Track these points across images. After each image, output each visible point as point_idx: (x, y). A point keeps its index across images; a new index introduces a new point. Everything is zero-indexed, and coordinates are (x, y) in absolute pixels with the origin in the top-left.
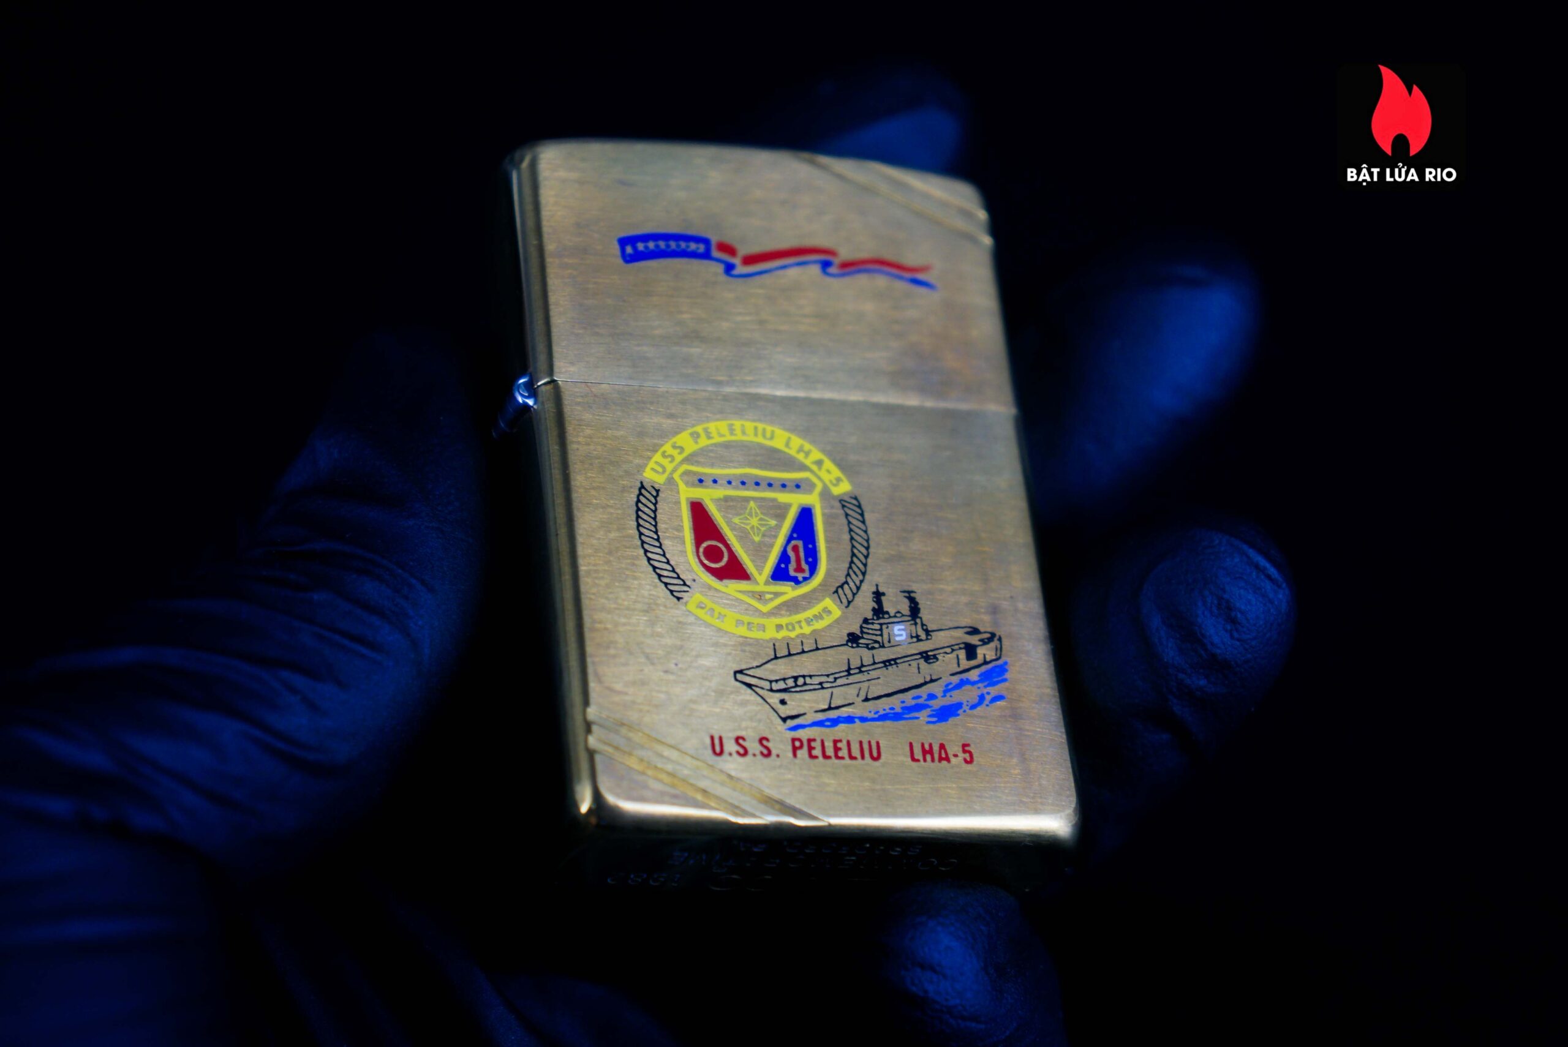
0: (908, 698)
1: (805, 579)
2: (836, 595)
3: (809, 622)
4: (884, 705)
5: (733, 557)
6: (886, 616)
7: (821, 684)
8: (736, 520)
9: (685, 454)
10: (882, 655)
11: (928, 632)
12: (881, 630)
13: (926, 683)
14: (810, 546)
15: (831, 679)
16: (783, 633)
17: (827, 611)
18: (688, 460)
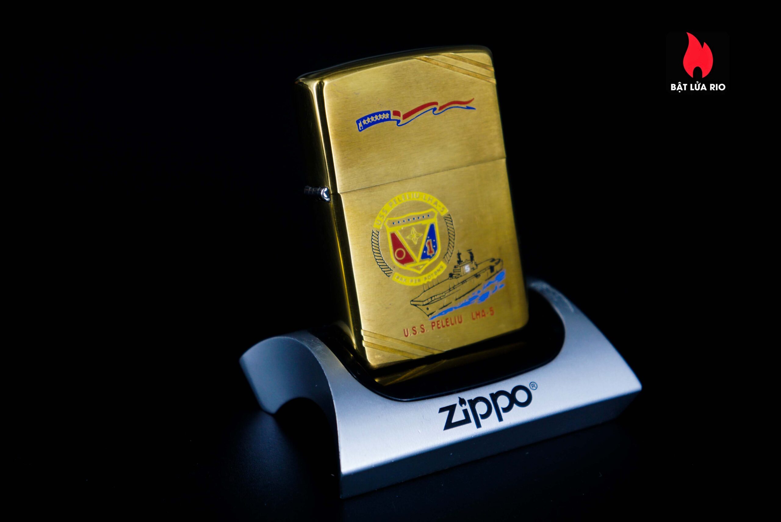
0: (470, 295)
1: (433, 255)
2: (444, 259)
3: (435, 273)
4: (463, 300)
5: (407, 254)
6: (462, 263)
7: (440, 298)
8: (408, 237)
9: (388, 214)
10: (461, 279)
11: (477, 265)
12: (460, 269)
13: (477, 287)
14: (434, 241)
15: (444, 294)
16: (427, 280)
17: (442, 267)
18: (389, 216)
